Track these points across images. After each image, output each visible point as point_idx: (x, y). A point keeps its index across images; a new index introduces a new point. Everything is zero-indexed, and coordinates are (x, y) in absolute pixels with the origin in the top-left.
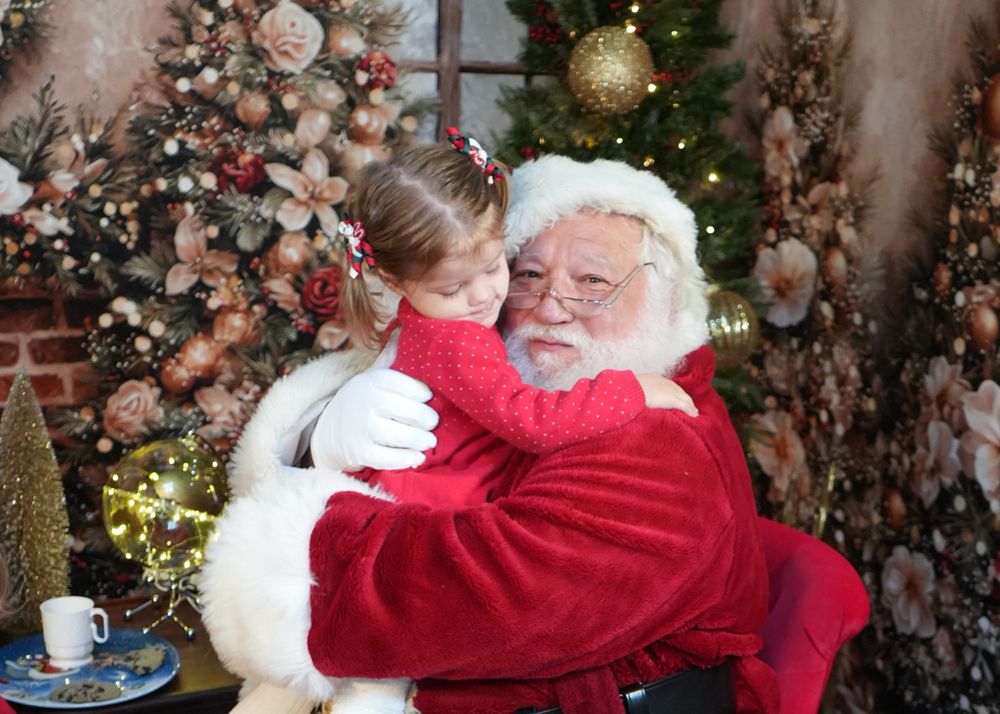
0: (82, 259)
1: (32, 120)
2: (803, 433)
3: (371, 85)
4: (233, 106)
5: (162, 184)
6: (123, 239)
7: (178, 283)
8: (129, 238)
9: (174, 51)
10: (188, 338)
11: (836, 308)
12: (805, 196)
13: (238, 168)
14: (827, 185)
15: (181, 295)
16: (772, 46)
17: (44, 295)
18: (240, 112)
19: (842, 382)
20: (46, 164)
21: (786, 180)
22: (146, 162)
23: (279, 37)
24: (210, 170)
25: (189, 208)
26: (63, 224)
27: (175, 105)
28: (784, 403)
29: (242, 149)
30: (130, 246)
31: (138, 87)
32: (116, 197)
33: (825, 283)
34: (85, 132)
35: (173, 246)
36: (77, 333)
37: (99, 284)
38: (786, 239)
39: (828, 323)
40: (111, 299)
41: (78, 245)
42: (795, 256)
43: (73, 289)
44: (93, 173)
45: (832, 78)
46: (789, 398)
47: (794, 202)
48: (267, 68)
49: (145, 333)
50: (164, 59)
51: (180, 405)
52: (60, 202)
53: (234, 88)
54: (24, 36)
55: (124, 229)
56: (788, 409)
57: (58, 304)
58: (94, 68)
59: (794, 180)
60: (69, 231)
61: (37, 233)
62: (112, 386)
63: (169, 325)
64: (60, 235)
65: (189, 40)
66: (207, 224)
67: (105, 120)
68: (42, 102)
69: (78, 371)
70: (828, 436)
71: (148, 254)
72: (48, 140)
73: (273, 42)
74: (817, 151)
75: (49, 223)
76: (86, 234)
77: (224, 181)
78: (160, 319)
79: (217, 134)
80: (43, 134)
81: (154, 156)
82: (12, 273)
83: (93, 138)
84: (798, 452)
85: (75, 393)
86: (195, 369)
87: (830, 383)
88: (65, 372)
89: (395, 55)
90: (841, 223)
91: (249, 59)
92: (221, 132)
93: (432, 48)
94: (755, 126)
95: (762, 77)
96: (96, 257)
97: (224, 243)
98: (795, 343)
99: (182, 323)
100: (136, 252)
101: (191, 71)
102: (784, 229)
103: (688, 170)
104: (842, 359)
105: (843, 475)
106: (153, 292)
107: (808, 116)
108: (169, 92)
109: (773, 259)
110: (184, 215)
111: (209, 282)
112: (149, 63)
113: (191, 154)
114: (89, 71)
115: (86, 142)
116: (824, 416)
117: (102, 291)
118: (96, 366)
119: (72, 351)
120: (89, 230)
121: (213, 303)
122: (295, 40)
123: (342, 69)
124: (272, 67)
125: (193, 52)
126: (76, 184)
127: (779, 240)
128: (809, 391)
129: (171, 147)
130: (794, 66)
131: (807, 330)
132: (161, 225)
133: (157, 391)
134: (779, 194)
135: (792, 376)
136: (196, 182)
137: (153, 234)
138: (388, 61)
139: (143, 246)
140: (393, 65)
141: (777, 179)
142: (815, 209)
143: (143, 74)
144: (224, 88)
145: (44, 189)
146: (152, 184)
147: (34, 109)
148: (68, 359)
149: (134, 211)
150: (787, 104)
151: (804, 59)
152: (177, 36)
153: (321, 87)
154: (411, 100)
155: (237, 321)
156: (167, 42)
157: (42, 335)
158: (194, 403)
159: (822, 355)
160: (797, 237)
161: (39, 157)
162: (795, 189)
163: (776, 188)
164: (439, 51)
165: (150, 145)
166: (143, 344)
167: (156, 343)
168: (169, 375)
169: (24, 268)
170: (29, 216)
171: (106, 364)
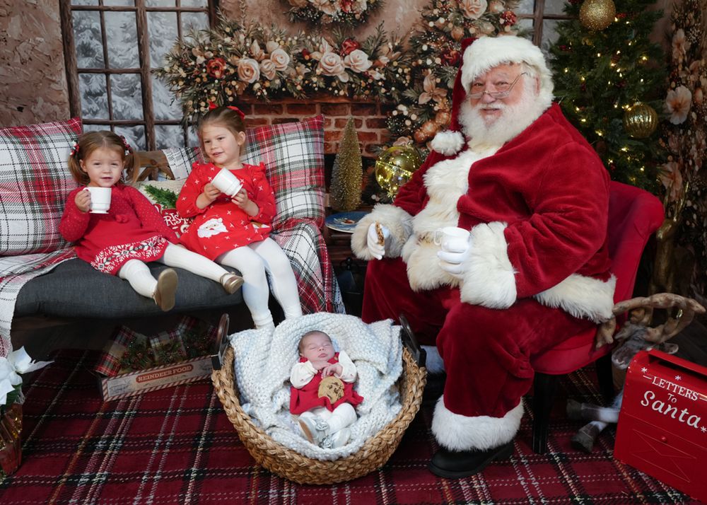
0: (388, 89)
1: (375, 37)
2: (682, 171)
3: (505, 24)
4: (450, 32)
5: (420, 62)
6: (404, 82)
7: (423, 100)
8: (406, 82)
9: (429, 11)
10: (425, 121)
11: (698, 114)
12: (688, 67)
13: (450, 56)
14: (698, 61)
15: (424, 104)
16: (678, 4)
17: (373, 102)
18: (452, 35)
19: (698, 147)
20: (378, 53)
21: (681, 60)
22: (415, 53)
23: (470, 5)
24: (439, 57)
25: (430, 71)
26: (382, 76)
27: (427, 32)
28: (676, 159)
29: (452, 49)
30: (406, 85)
31: (414, 25)
32: (403, 66)
33: (694, 103)
34: (393, 41)
35: (422, 85)
36: (384, 117)
37: (394, 99)
38: (680, 86)
39: (694, 121)
40: (398, 105)
41: (387, 84)
42: (683, 93)
43: (384, 100)
44: (395, 57)
45: (702, 15)
46: (678, 156)
47: (683, 69)
48: (464, 18)
49: (410, 119)
50: (424, 14)
51: (420, 147)
52: (382, 67)
53: (450, 25)
54: (375, 6)
55: (405, 78)
56: (677, 161)
57: (378, 106)
58: (399, 18)
59: (684, 60)
60: (384, 79)
61: (373, 79)
62: (396, 138)
63: (418, 116)
64: (381, 80)
65: (435, 7)
66: (436, 77)
67: (401, 37)
68: (379, 30)
69: (383, 132)
70: (692, 171)
71: (413, 88)
72: (380, 45)
73: (467, 8)
74: (694, 46)
75: (377, 75)
76: (390, 80)
77: (444, 61)
78: (415, 114)
79: (443, 43)
80: (378, 42)
81: (418, 51)
82: (363, 94)
83: (396, 44)
84: (680, 179)
85: (381, 140)
86: (427, 133)
87: (694, 148)
88: (378, 131)
89: (516, 12)
90: (702, 77)
91: (457, 14)
92: (445, 42)
93: (532, 9)
94: (669, 38)
95: (673, 17)
96: (393, 89)
97: (442, 85)
98: (681, 131)
99: (423, 115)
100: (408, 88)
101: (435, 19)
102: (679, 82)
103: (631, 54)
104: (699, 137)
105: (697, 189)
106: (414, 103)
107: (691, 32)
108: (426, 27)
109: (673, 95)
110: (428, 73)
111: (435, 100)
112: (419, 15)
113: (433, 51)
114: (397, 19)
115: (393, 45)
116: (691, 163)
117: (394, 102)
118: (390, 130)
119: (382, 124)
120: (392, 78)
121: (436, 108)
122: (476, 7)
123: (494, 18)
124: (466, 17)
125: (436, 12)
126: (388, 61)
127: (676, 87)
128: (685, 152)
129: (425, 48)
130: (686, 11)
131: (686, 125)
132: (419, 77)
133: (412, 141)
134: (677, 66)
135: (679, 147)
136: (433, 61)
137: (415, 81)
138: (513, 14)
139: (411, 85)
140: (515, 16)
141: (677, 60)
142: (692, 72)
143: (417, 20)
144: (447, 25)
145: (377, 62)
146: (416, 61)
147: (376, 33)
148: (380, 127)
149: (409, 72)
150: (682, 28)
151: (691, 8)
152: (430, 6)
153: (485, 25)
154: (521, 30)
155: (445, 116)
156: (427, 8)
157: (371, 117)
158: (426, 147)
159: (691, 136)
160: (684, 85)
161: (376, 51)
162: (684, 64)
163: (676, 64)
164: (535, 11)
165: (417, 47)
166: (408, 123)
167: (413, 122)
168: (417, 135)
169: (367, 92)
170: (370, 72)
171: (393, 130)
